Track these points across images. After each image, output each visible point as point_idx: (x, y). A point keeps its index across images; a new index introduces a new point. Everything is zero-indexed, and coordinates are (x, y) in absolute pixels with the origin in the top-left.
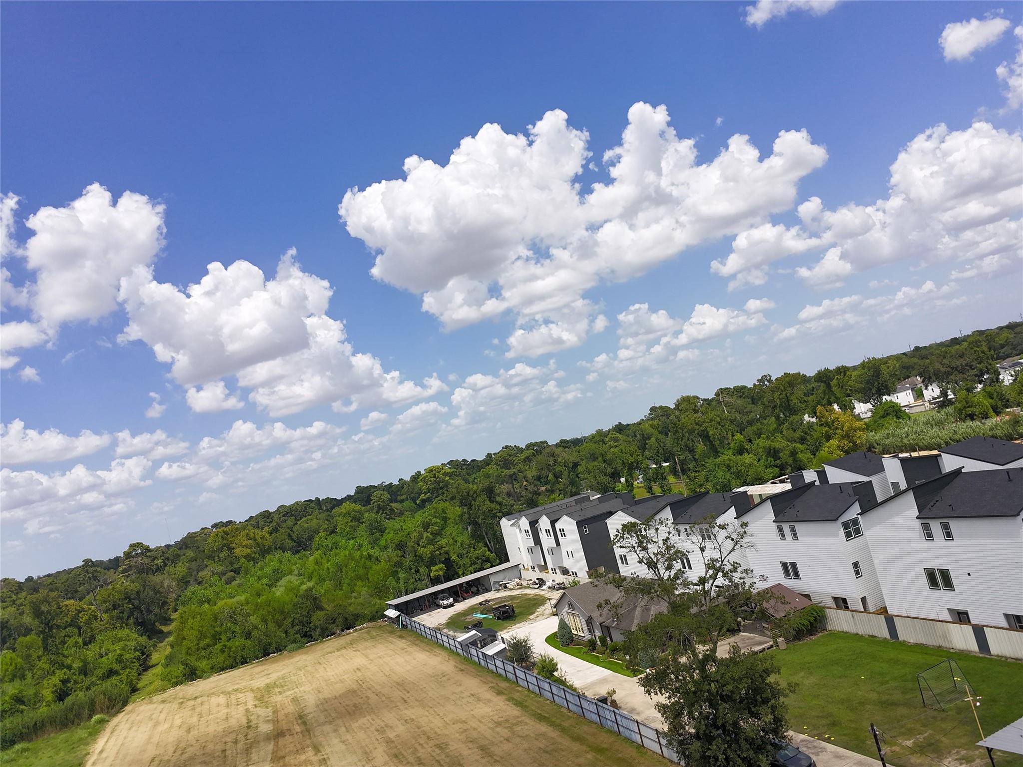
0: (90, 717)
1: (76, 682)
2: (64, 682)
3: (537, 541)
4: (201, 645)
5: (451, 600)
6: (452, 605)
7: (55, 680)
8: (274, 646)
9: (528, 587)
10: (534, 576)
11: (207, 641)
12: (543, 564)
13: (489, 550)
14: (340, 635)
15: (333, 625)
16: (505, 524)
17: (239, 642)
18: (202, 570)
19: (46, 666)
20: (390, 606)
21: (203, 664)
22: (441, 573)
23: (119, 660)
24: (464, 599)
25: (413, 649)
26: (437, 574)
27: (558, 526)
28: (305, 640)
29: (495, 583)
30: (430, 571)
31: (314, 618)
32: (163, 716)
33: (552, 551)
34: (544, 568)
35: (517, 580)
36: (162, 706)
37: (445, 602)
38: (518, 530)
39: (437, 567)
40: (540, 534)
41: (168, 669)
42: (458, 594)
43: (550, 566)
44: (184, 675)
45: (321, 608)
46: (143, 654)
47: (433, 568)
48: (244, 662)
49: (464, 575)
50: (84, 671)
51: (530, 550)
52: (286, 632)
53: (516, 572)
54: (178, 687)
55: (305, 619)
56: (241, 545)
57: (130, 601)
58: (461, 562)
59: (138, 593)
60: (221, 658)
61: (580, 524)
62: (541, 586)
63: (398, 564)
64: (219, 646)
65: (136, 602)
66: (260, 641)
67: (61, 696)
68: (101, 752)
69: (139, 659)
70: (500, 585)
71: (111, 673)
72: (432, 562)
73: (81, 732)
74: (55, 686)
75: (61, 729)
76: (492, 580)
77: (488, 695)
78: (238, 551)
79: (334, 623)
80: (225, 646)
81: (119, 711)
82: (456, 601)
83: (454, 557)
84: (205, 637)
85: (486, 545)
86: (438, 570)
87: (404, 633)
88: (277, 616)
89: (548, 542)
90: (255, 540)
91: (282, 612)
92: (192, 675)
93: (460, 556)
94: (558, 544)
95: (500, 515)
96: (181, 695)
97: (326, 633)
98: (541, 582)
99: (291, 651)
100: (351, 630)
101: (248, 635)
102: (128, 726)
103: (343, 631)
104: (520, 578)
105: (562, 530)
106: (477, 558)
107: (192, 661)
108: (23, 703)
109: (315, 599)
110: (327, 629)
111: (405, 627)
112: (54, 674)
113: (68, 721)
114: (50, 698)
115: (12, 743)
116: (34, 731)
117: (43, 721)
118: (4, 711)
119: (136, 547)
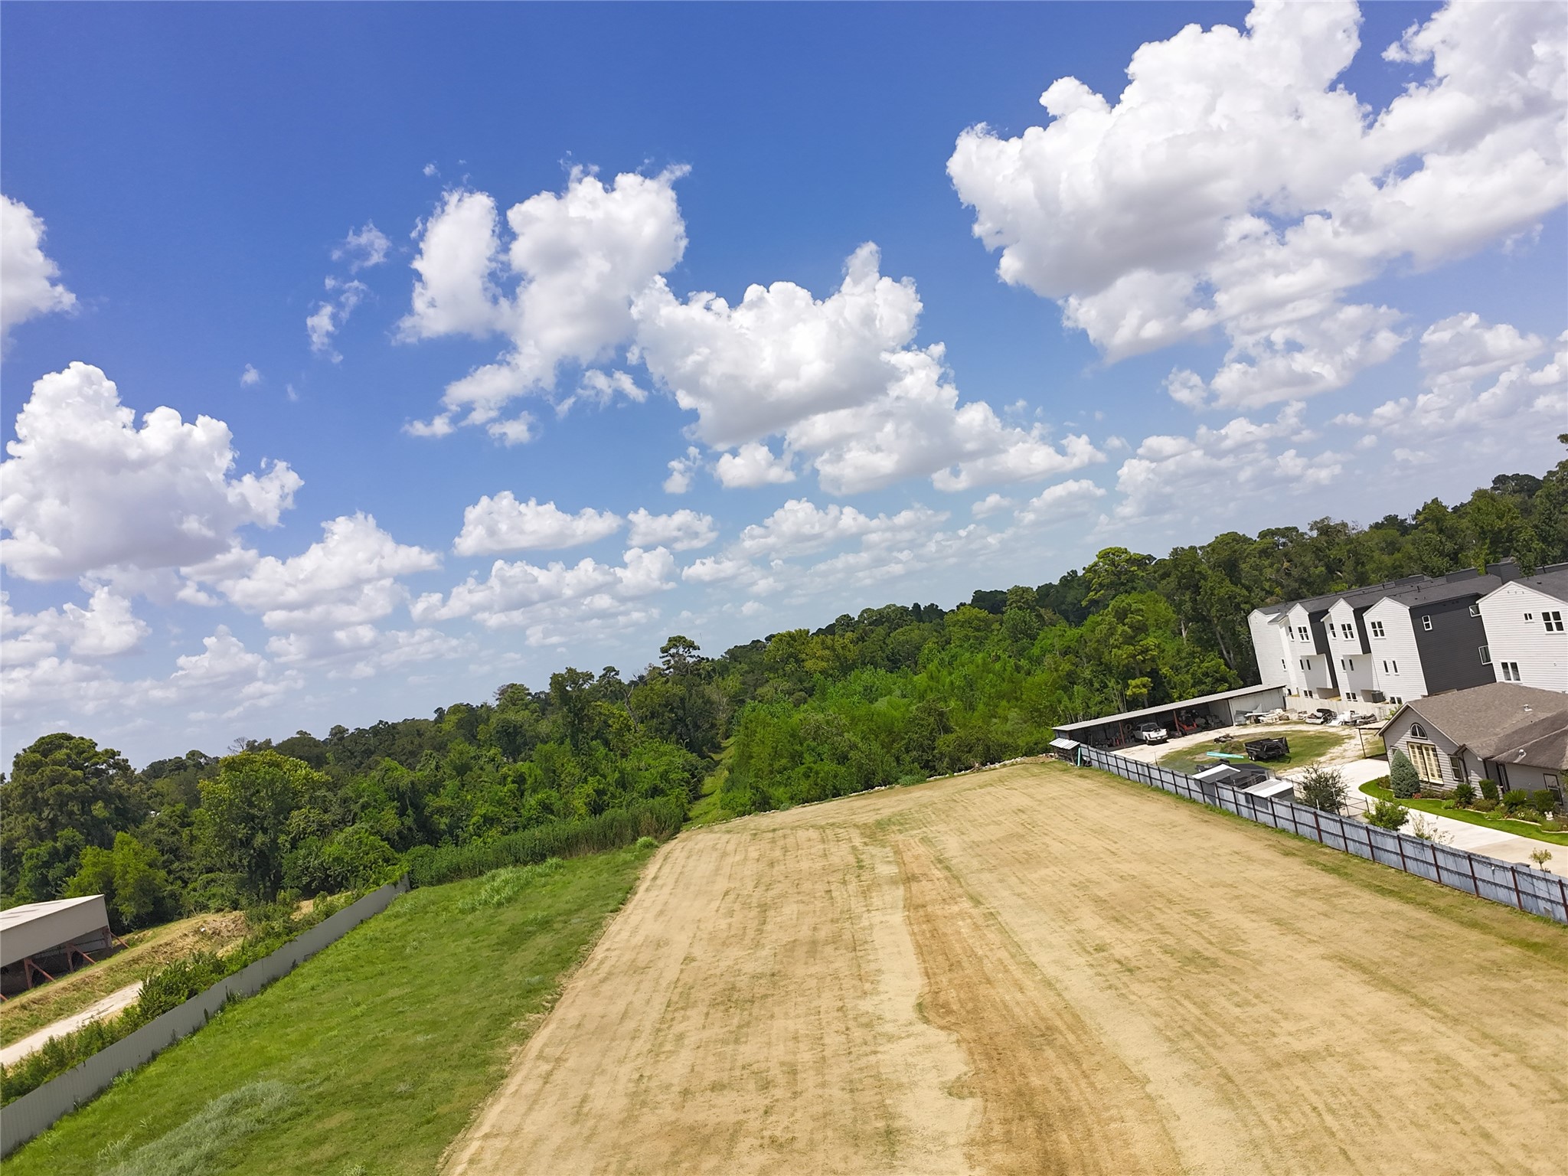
0: (635, 839)
1: (613, 796)
2: (600, 793)
3: (1323, 647)
4: (776, 766)
6: (1163, 741)
7: (589, 789)
8: (880, 776)
9: (1302, 722)
10: (1315, 704)
11: (784, 761)
12: (1330, 686)
13: (1227, 664)
14: (979, 770)
15: (970, 755)
16: (1259, 621)
17: (829, 767)
18: (761, 685)
19: (577, 771)
20: (1060, 734)
21: (779, 792)
22: (1144, 691)
23: (664, 776)
24: (1184, 734)
25: (1108, 792)
26: (1137, 691)
27: (1369, 618)
28: (927, 772)
29: (1240, 713)
30: (1127, 686)
31: (939, 742)
32: (731, 847)
33: (1350, 663)
34: (1334, 692)
35: (1279, 711)
36: (728, 836)
37: (1153, 735)
38: (1283, 631)
39: (1138, 681)
40: (1330, 636)
41: (731, 795)
42: (1176, 724)
43: (1344, 688)
44: (754, 804)
45: (947, 730)
46: (693, 776)
47: (1132, 682)
48: (837, 794)
49: (1180, 698)
50: (623, 784)
51: (1306, 664)
52: (898, 759)
53: (1276, 698)
54: (747, 817)
55: (926, 742)
56: (814, 656)
57: (671, 710)
58: (1176, 679)
59: (682, 700)
60: (804, 785)
61: (1416, 613)
62: (1326, 721)
63: (1071, 679)
64: (801, 769)
65: (680, 712)
66: (860, 767)
67: (596, 809)
68: (655, 878)
69: (688, 783)
70: (1248, 718)
71: (655, 792)
72: (1127, 674)
73: (624, 856)
74: (588, 796)
75: (599, 850)
76: (1234, 707)
77: (1269, 855)
78: (809, 665)
79: (969, 752)
80: (810, 769)
81: (672, 836)
82: (1170, 736)
83: (1165, 669)
84: (782, 756)
85: (1222, 656)
86: (1138, 686)
87: (1086, 771)
88: (883, 736)
89: (1343, 646)
90: (834, 650)
91: (890, 732)
92: (764, 804)
93: (1176, 669)
94: (1366, 648)
95: (1246, 607)
96: (752, 825)
97: (957, 765)
98: (1327, 715)
99: (905, 785)
100: (997, 765)
101: (843, 759)
102: (685, 854)
103: (984, 765)
104: (1284, 709)
105: (1378, 626)
106: (1206, 675)
107: (763, 784)
108: (552, 812)
109: (942, 714)
110: (959, 760)
111: (1086, 764)
112: (586, 781)
113: (607, 840)
114: (583, 810)
115: (543, 858)
116: (567, 847)
117: (577, 836)
118: (530, 819)
119: (676, 641)
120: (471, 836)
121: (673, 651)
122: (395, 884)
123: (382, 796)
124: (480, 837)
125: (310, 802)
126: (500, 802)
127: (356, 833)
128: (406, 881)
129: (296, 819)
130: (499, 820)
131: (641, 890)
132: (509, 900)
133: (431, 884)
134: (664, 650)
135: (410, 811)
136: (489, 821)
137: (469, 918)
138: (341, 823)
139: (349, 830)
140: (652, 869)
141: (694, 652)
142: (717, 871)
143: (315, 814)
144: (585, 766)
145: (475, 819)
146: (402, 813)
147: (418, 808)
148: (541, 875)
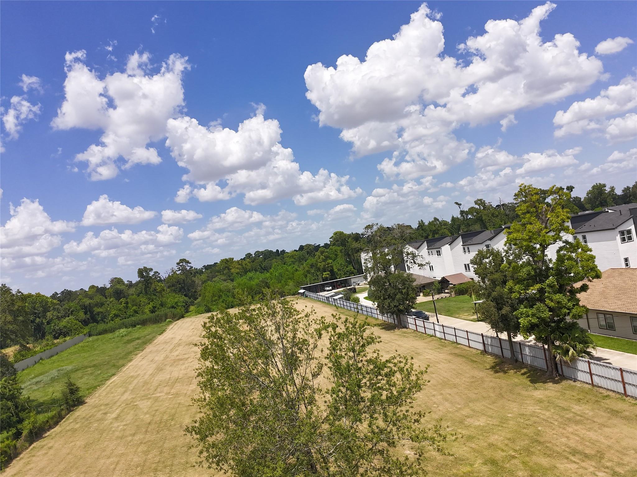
0: (165, 320)
1: (158, 309)
2: (154, 307)
4: (214, 299)
5: (331, 288)
6: (331, 290)
7: (150, 306)
11: (216, 298)
13: (354, 268)
16: (363, 255)
17: (231, 299)
18: (214, 277)
19: (146, 301)
20: (301, 288)
21: (213, 307)
22: (328, 276)
23: (176, 303)
24: (337, 288)
26: (326, 276)
30: (323, 275)
35: (364, 282)
36: (196, 318)
37: (328, 288)
39: (326, 273)
41: (198, 309)
42: (334, 286)
44: (205, 311)
45: (269, 288)
46: (186, 305)
47: (324, 273)
49: (339, 279)
50: (162, 305)
54: (203, 314)
55: (261, 291)
56: (234, 268)
57: (180, 284)
58: (339, 273)
59: (184, 280)
63: (308, 272)
64: (221, 300)
65: (183, 285)
67: (152, 312)
69: (184, 307)
70: (356, 284)
71: (173, 307)
72: (323, 271)
73: (162, 324)
74: (150, 308)
75: (154, 324)
76: (353, 280)
80: (224, 300)
81: (178, 320)
82: (333, 289)
83: (336, 270)
84: (216, 296)
85: (353, 266)
86: (326, 274)
87: (306, 298)
90: (242, 265)
91: (251, 289)
92: (209, 311)
93: (339, 270)
95: (360, 251)
102: (181, 323)
103: (279, 298)
106: (347, 271)
107: (209, 305)
108: (138, 313)
109: (267, 283)
111: (306, 296)
112: (149, 304)
113: (157, 320)
114: (148, 313)
115: (135, 326)
116: (144, 323)
117: (146, 319)
118: (130, 315)
119: (182, 261)
120: (110, 321)
121: (181, 264)
122: (85, 335)
123: (79, 308)
124: (113, 321)
125: (53, 310)
126: (120, 310)
127: (70, 319)
128: (88, 334)
129: (49, 314)
130: (119, 316)
131: (168, 331)
132: (125, 335)
133: (96, 335)
134: (178, 264)
135: (88, 313)
136: (116, 316)
137: (113, 340)
138: (64, 317)
139: (67, 318)
140: (171, 327)
141: (189, 265)
142: (191, 325)
143: (55, 313)
144: (149, 299)
145: (111, 316)
146: (86, 313)
147: (92, 313)
148: (134, 330)
